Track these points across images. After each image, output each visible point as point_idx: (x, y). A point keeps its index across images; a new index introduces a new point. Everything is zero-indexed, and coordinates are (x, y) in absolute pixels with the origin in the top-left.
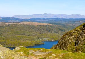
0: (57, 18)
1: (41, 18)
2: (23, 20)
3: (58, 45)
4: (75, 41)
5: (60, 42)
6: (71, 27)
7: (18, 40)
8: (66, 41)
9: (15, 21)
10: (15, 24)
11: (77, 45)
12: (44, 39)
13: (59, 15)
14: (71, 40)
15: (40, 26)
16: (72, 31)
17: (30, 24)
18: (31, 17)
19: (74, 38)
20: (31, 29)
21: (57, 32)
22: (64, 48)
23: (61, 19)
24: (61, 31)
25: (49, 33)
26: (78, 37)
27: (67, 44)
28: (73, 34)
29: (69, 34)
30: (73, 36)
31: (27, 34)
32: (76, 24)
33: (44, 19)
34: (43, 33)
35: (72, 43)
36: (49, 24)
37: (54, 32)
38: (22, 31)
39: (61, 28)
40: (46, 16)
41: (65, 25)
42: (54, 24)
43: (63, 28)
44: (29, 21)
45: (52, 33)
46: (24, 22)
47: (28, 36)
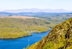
0: (43, 13)
1: (29, 12)
2: (12, 14)
3: (48, 37)
4: (65, 34)
5: (50, 35)
6: (55, 20)
7: (8, 32)
8: (57, 34)
9: (5, 15)
10: (5, 18)
11: (67, 38)
12: (31, 31)
13: (44, 10)
14: (61, 33)
15: (28, 19)
16: (62, 25)
17: (19, 18)
18: (20, 12)
19: (64, 31)
20: (19, 22)
21: (43, 25)
22: (54, 41)
23: (47, 13)
24: (47, 24)
25: (36, 26)
26: (68, 30)
27: (58, 37)
28: (63, 27)
29: (58, 27)
30: (63, 30)
31: (16, 27)
32: (60, 18)
33: (31, 13)
34: (31, 26)
35: (62, 36)
36: (35, 18)
37: (40, 25)
38: (12, 24)
39: (46, 21)
40: (33, 11)
41: (50, 19)
42: (41, 18)
43: (48, 22)
44: (18, 15)
45: (38, 26)
46: (13, 16)
47: (17, 28)
